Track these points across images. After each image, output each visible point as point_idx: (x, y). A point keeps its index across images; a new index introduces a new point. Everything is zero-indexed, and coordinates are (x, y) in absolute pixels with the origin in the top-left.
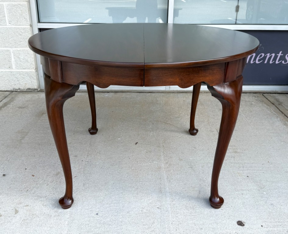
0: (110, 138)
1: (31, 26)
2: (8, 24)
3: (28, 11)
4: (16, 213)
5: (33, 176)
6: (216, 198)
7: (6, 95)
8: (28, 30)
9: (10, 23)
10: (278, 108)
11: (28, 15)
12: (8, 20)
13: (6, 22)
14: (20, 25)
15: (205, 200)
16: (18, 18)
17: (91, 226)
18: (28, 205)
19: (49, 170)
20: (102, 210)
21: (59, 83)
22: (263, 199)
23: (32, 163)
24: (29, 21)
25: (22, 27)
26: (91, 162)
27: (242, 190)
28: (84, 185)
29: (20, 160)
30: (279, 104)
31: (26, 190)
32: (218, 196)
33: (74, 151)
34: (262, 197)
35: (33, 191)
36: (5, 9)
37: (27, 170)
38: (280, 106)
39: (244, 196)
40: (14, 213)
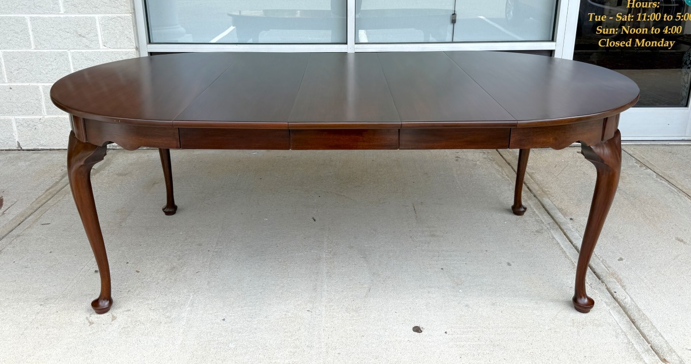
0: (253, 219)
1: (137, 49)
2: (101, 46)
3: (132, 27)
4: (113, 320)
5: (138, 272)
6: (583, 298)
8: (132, 55)
9: (105, 45)
11: (133, 33)
12: (102, 40)
13: (98, 43)
14: (120, 48)
16: (118, 37)
17: (214, 334)
18: (130, 310)
19: (160, 265)
20: (231, 315)
22: (457, 298)
23: (137, 255)
24: (134, 41)
25: (123, 50)
27: (430, 287)
28: (209, 283)
29: (119, 251)
31: (128, 291)
32: (585, 295)
33: (197, 237)
34: (455, 296)
35: (137, 292)
36: (98, 25)
37: (129, 265)
39: (430, 295)
40: (111, 320)
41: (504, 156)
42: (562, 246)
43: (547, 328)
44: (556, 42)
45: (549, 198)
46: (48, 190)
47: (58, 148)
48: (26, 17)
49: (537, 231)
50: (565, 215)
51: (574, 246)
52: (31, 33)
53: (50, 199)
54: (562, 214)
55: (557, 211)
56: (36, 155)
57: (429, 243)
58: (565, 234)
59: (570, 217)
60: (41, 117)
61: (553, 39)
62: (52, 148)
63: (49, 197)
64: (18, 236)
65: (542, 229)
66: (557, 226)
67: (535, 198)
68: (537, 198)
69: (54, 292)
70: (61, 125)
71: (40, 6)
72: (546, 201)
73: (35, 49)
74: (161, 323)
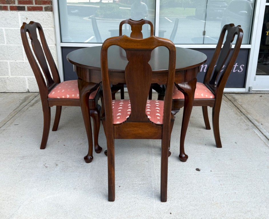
1: (56, 45)
3: (54, 34)
4: (56, 166)
5: (64, 145)
6: (183, 154)
7: (36, 95)
8: (53, 48)
10: (233, 103)
11: (54, 37)
15: (176, 157)
17: (105, 172)
18: (64, 162)
19: (74, 142)
21: (88, 82)
22: (214, 157)
23: (63, 138)
24: (54, 41)
25: (49, 45)
26: (102, 137)
27: (201, 152)
30: (235, 101)
31: (61, 153)
32: (184, 154)
34: (213, 156)
35: (66, 154)
37: (59, 142)
38: (235, 102)
39: (202, 155)
40: (55, 165)
41: (228, 97)
42: (259, 135)
43: (256, 169)
44: (251, 44)
45: (250, 115)
46: (14, 110)
47: (15, 92)
48: (3, 29)
49: (247, 129)
50: (259, 122)
51: (264, 135)
52: (5, 36)
53: (16, 114)
54: (257, 122)
55: (255, 121)
56: (6, 95)
57: (198, 134)
58: (260, 130)
59: (261, 123)
60: (8, 77)
61: (250, 43)
62: (13, 92)
63: (16, 113)
64: (4, 130)
65: (249, 128)
66: (256, 127)
67: (244, 115)
68: (245, 115)
69: (26, 154)
70: (18, 80)
71: (10, 24)
72: (249, 116)
73: (7, 44)
74: (79, 167)
